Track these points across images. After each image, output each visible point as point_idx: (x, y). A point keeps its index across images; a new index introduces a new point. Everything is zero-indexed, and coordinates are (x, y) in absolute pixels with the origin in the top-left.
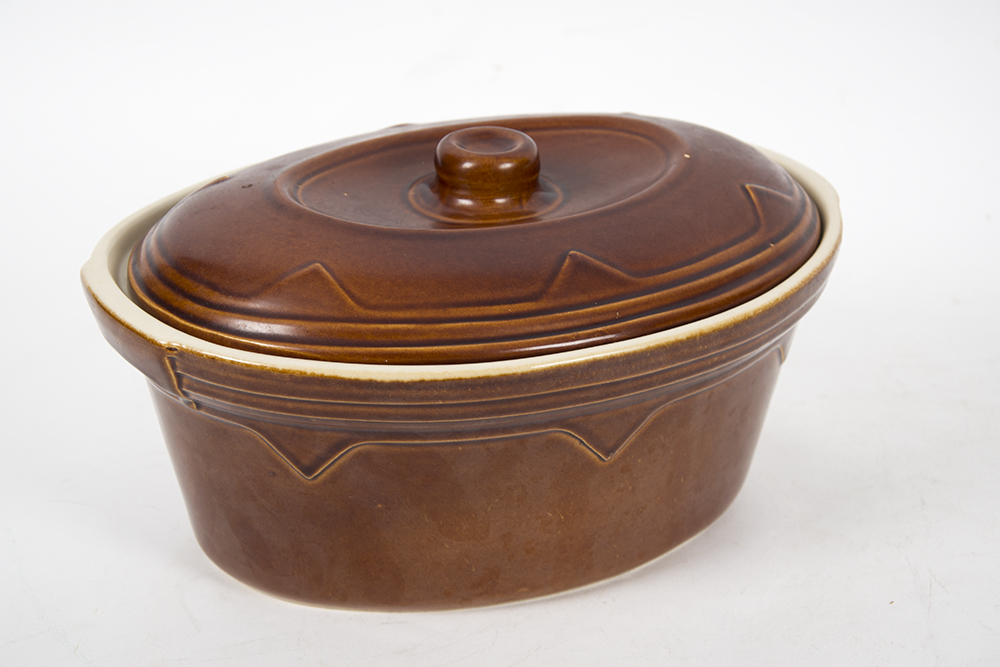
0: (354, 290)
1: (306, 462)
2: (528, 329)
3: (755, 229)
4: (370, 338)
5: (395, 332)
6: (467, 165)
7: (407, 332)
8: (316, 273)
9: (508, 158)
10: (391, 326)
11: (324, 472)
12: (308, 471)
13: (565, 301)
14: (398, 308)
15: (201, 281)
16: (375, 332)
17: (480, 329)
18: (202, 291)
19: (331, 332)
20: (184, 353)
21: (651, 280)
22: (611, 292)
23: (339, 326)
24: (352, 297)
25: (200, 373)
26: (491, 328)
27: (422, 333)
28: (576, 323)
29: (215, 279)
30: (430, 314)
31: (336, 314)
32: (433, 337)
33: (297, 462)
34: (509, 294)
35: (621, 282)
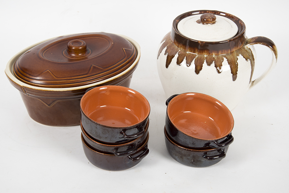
0: (55, 75)
1: (48, 104)
2: (86, 80)
3: (125, 57)
4: (58, 83)
5: (63, 82)
6: (73, 48)
7: (65, 82)
8: (48, 72)
9: (81, 47)
10: (62, 81)
11: (52, 106)
12: (49, 105)
13: (92, 74)
14: (63, 78)
15: (27, 74)
16: (59, 82)
17: (77, 81)
18: (28, 75)
19: (51, 83)
20: (25, 87)
21: (107, 69)
22: (100, 72)
23: (53, 81)
24: (55, 76)
25: (29, 91)
26: (79, 80)
27: (67, 82)
28: (94, 78)
29: (30, 73)
30: (69, 78)
31: (52, 79)
32: (69, 82)
33: (47, 104)
34: (82, 74)
35: (102, 70)
